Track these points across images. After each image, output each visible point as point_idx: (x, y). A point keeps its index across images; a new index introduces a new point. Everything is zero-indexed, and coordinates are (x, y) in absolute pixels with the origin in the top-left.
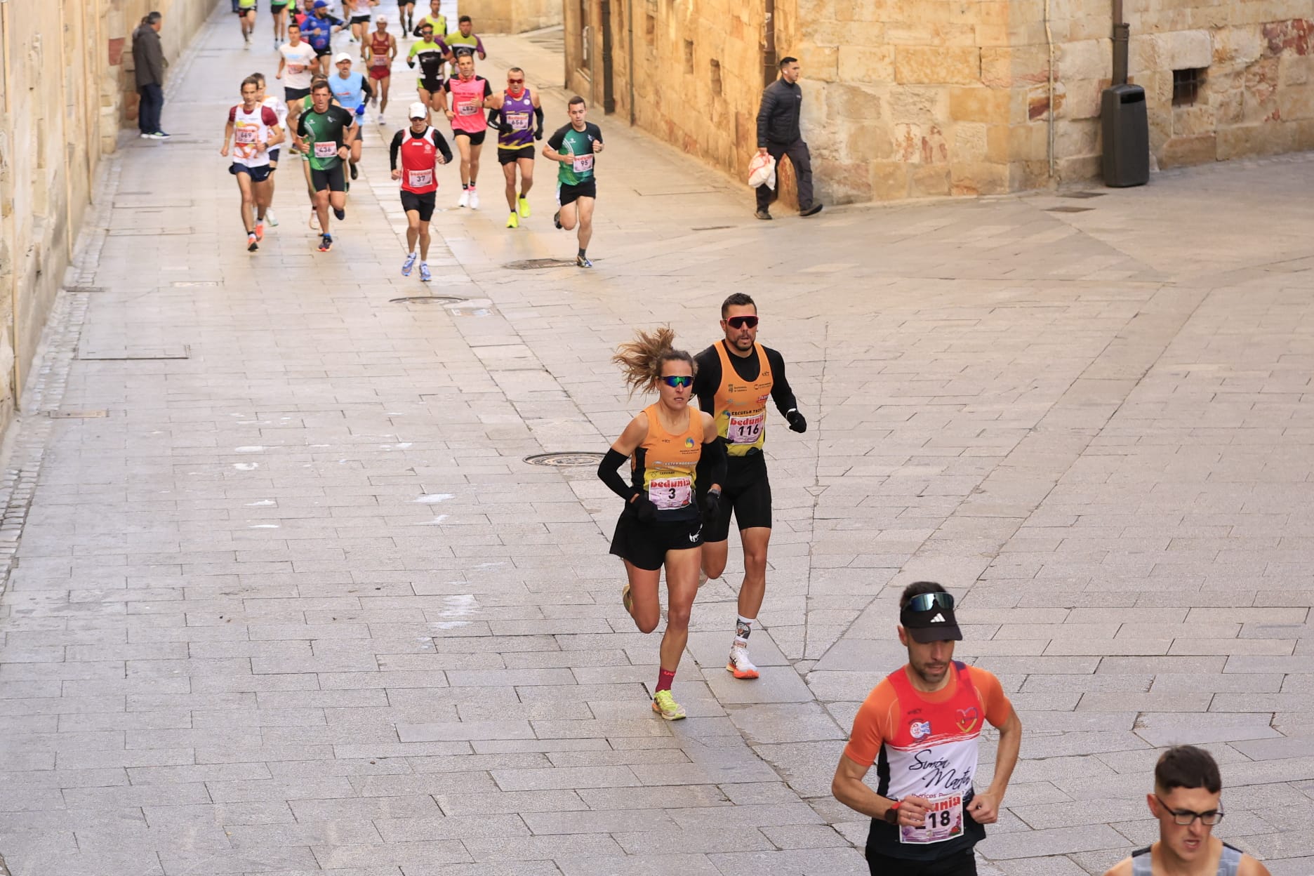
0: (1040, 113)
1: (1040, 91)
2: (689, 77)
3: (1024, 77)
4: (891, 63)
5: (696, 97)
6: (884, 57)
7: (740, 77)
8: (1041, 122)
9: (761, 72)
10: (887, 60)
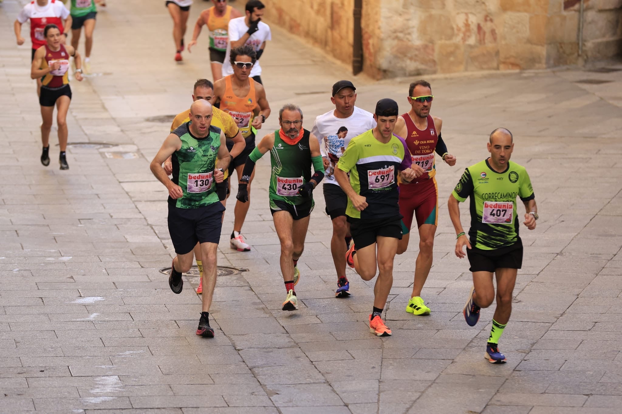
0: (573, 5)
8: (573, 12)
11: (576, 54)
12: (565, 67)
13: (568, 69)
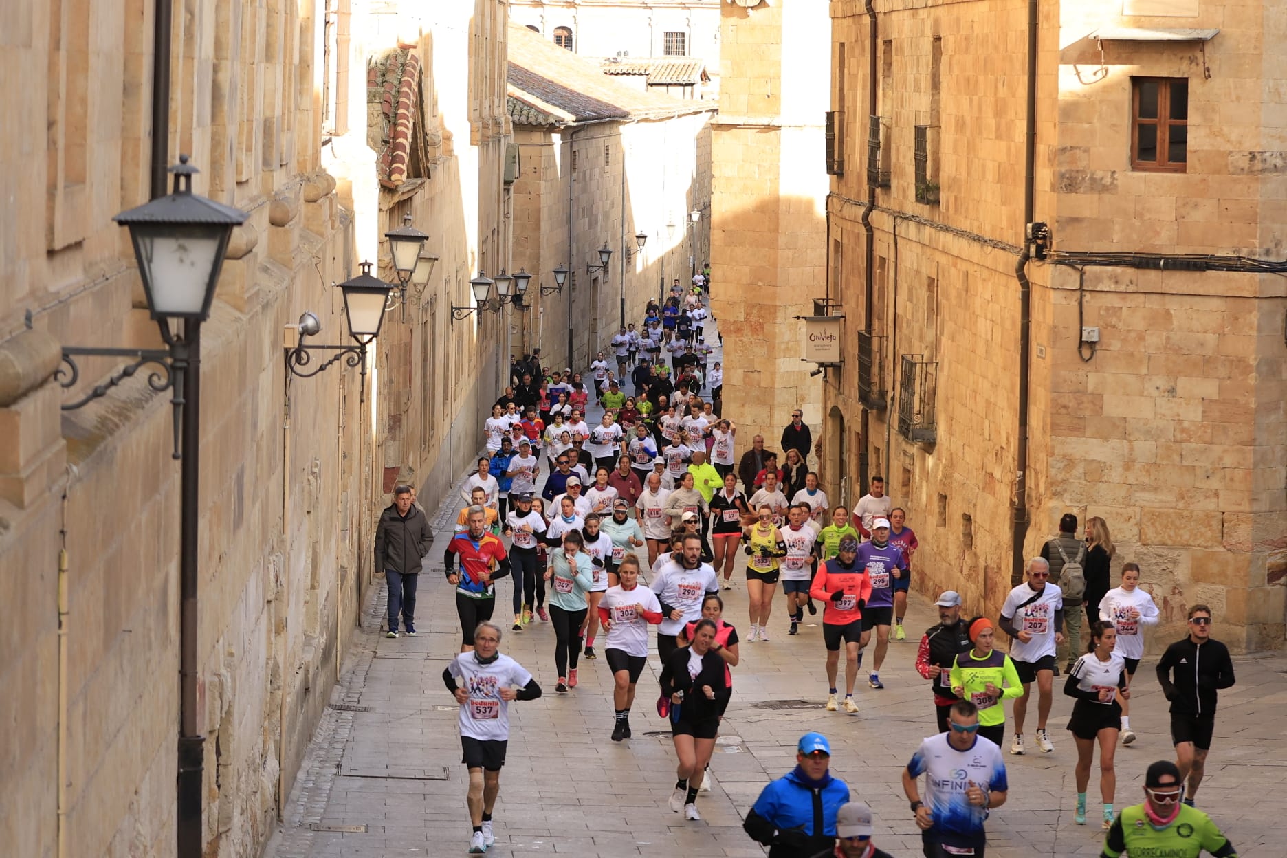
0: (1279, 578)
1: (1279, 556)
2: (941, 529)
3: (1265, 542)
4: (1136, 524)
5: (947, 549)
6: (1130, 518)
7: (990, 532)
8: (1279, 586)
9: (1010, 528)
10: (1133, 521)
11: (1282, 639)
12: (1269, 654)
13: (1273, 656)
